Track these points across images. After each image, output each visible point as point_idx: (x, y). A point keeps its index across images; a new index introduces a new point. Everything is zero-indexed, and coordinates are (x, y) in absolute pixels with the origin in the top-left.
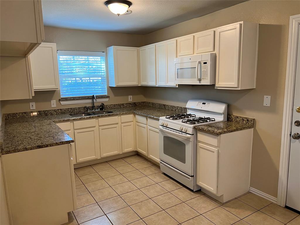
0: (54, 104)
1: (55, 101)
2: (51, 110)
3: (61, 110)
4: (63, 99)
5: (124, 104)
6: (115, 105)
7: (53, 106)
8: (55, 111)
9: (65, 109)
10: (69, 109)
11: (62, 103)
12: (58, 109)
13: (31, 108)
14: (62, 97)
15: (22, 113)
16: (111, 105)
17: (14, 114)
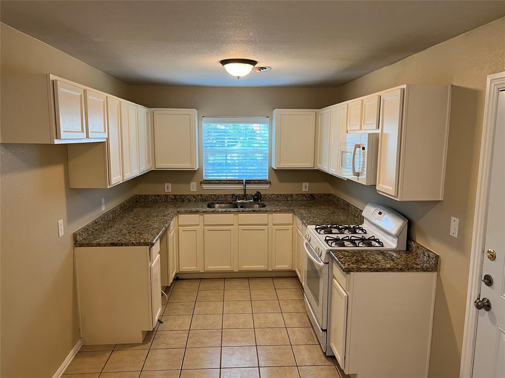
0: (193, 188)
1: (196, 183)
2: (189, 195)
3: (201, 195)
4: (206, 182)
5: (294, 196)
6: (278, 196)
7: (192, 190)
8: (194, 196)
9: (207, 195)
10: (212, 195)
11: (205, 186)
12: (198, 195)
13: (166, 191)
14: (205, 178)
15: (155, 196)
16: (272, 194)
17: (146, 196)
